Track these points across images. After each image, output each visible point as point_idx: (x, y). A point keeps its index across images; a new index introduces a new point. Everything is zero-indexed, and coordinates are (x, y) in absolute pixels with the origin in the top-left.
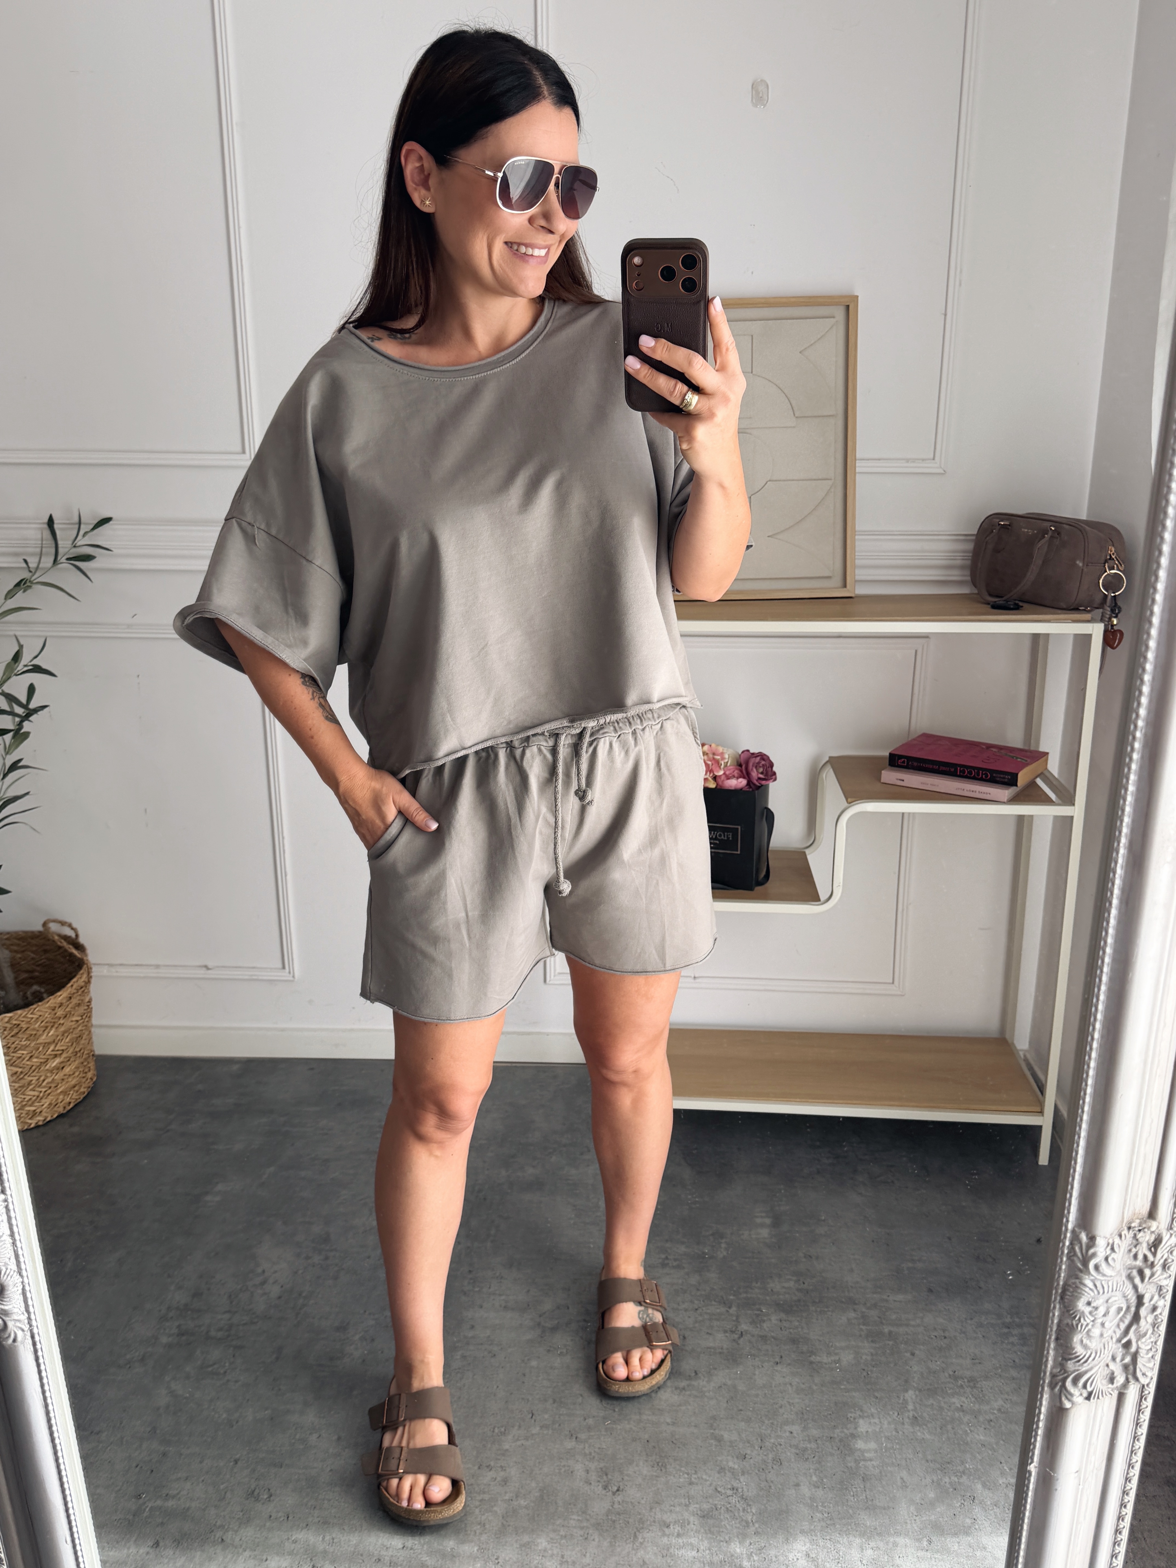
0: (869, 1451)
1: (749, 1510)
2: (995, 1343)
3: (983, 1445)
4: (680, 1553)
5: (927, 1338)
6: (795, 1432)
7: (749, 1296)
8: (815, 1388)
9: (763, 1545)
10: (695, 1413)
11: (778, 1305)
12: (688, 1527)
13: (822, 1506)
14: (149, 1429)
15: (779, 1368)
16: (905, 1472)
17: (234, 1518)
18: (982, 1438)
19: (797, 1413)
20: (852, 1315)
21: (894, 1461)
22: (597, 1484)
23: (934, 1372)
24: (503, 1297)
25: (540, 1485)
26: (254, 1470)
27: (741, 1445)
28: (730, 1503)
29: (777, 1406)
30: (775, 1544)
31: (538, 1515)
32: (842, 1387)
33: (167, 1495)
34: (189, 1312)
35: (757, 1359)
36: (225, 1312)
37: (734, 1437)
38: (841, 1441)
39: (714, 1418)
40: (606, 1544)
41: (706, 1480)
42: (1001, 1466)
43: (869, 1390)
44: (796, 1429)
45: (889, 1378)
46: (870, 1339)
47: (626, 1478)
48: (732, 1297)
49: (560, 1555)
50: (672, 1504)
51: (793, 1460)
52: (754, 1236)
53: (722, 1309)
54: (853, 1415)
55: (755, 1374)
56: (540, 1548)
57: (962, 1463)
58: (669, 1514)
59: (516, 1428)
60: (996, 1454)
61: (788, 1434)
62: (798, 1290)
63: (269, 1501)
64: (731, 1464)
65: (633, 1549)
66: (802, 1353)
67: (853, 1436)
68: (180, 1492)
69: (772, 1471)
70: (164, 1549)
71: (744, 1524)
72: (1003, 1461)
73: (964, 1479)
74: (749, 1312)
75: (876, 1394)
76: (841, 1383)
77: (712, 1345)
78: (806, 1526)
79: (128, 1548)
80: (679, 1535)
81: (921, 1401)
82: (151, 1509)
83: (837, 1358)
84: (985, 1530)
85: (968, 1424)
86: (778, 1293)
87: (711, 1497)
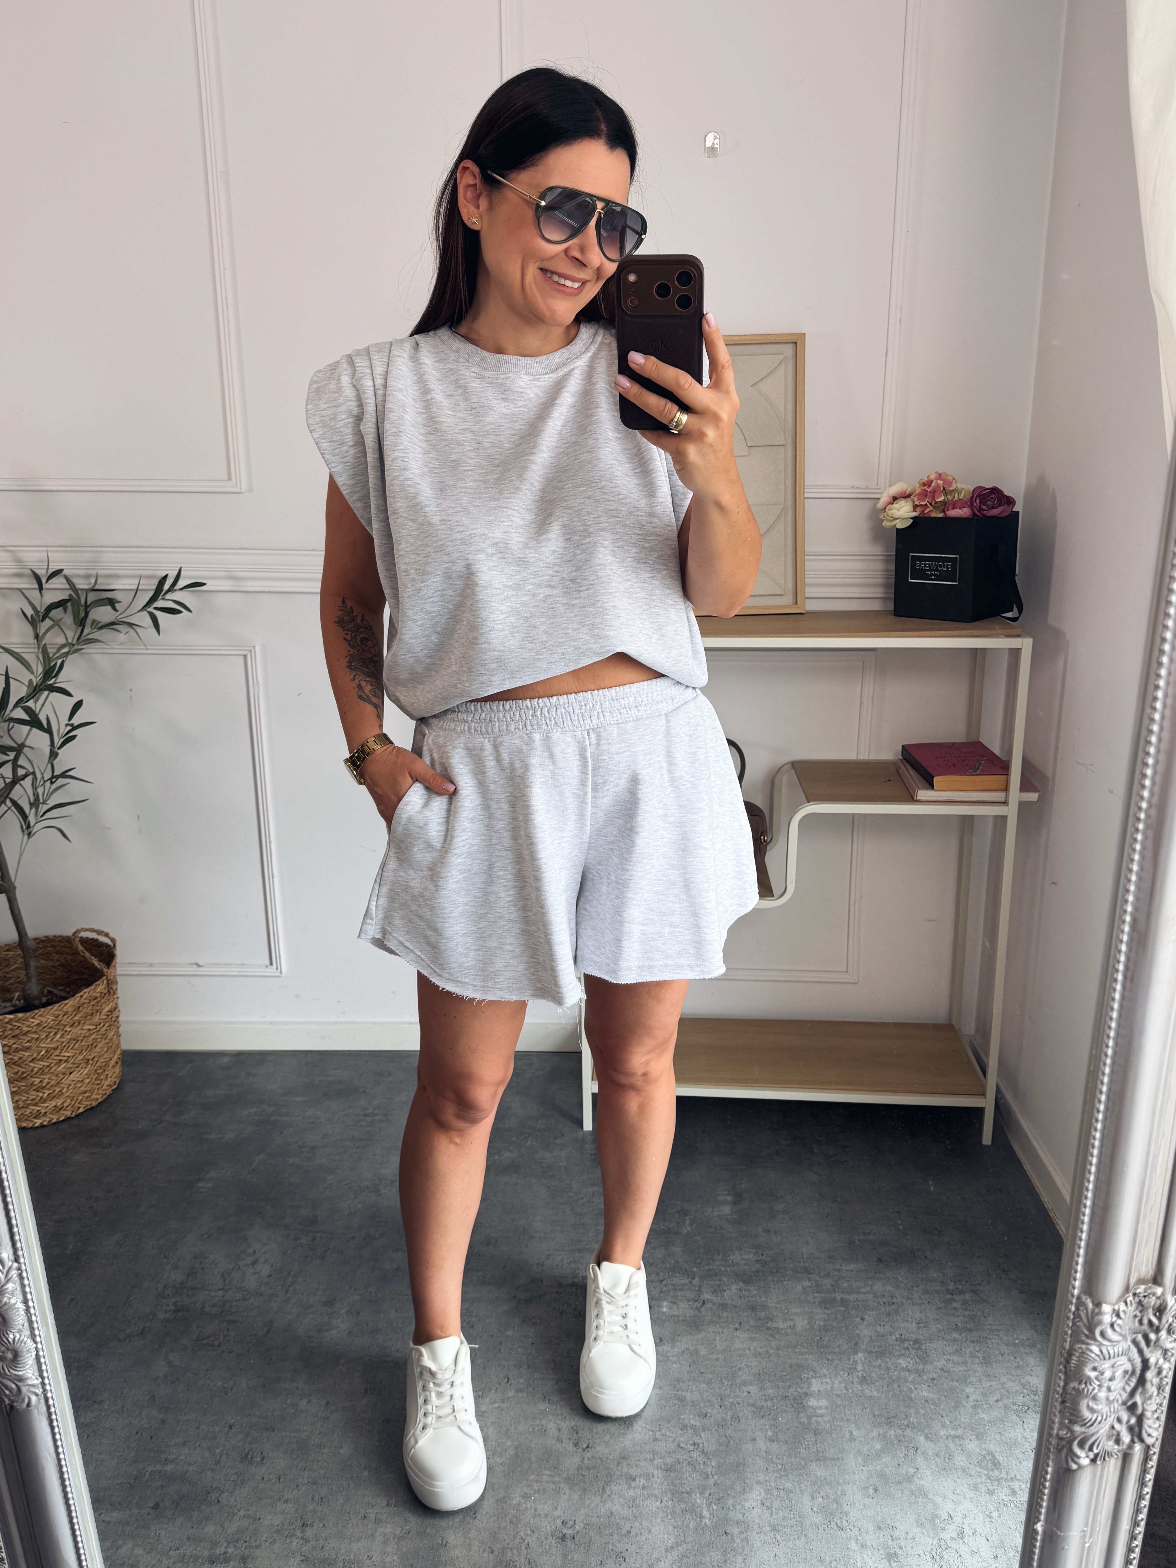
0: (820, 1408)
1: (709, 1464)
2: (939, 1308)
3: (926, 1401)
4: (645, 1504)
5: (876, 1304)
6: (752, 1392)
7: (711, 1267)
8: (771, 1351)
9: (721, 1495)
11: (737, 1275)
12: (653, 1480)
13: (776, 1458)
14: (148, 1398)
15: (738, 1333)
16: (853, 1426)
17: (229, 1480)
18: (925, 1394)
19: (754, 1375)
20: (807, 1284)
21: (844, 1416)
22: (568, 1442)
23: (882, 1336)
24: (481, 1273)
25: (515, 1443)
26: (247, 1435)
27: (702, 1405)
28: (691, 1457)
29: (736, 1369)
30: (733, 1494)
31: (513, 1471)
32: (798, 1350)
33: (166, 1460)
34: (185, 1290)
35: (717, 1326)
36: (219, 1289)
37: (696, 1396)
38: (794, 1399)
40: (576, 1497)
41: (671, 1437)
42: (942, 1419)
43: (821, 1353)
44: (753, 1389)
45: (840, 1341)
46: (823, 1306)
47: (595, 1436)
48: (695, 1269)
49: (533, 1509)
50: (638, 1458)
51: (750, 1417)
52: (716, 1213)
53: (686, 1281)
54: (806, 1376)
55: (715, 1340)
56: (515, 1502)
57: (907, 1417)
58: (635, 1468)
59: (493, 1391)
60: (938, 1408)
61: (745, 1394)
62: (758, 1261)
63: (262, 1464)
64: (692, 1422)
65: (601, 1501)
66: (760, 1319)
67: (806, 1394)
68: (178, 1456)
69: (731, 1428)
70: (164, 1510)
71: (705, 1476)
72: (944, 1415)
73: (908, 1432)
74: (710, 1283)
75: (828, 1356)
76: (795, 1347)
77: (675, 1313)
78: (761, 1477)
79: (130, 1510)
80: (644, 1488)
81: (870, 1362)
82: (152, 1473)
83: (792, 1324)
84: (927, 1479)
85: (913, 1382)
86: (738, 1264)
87: (674, 1452)
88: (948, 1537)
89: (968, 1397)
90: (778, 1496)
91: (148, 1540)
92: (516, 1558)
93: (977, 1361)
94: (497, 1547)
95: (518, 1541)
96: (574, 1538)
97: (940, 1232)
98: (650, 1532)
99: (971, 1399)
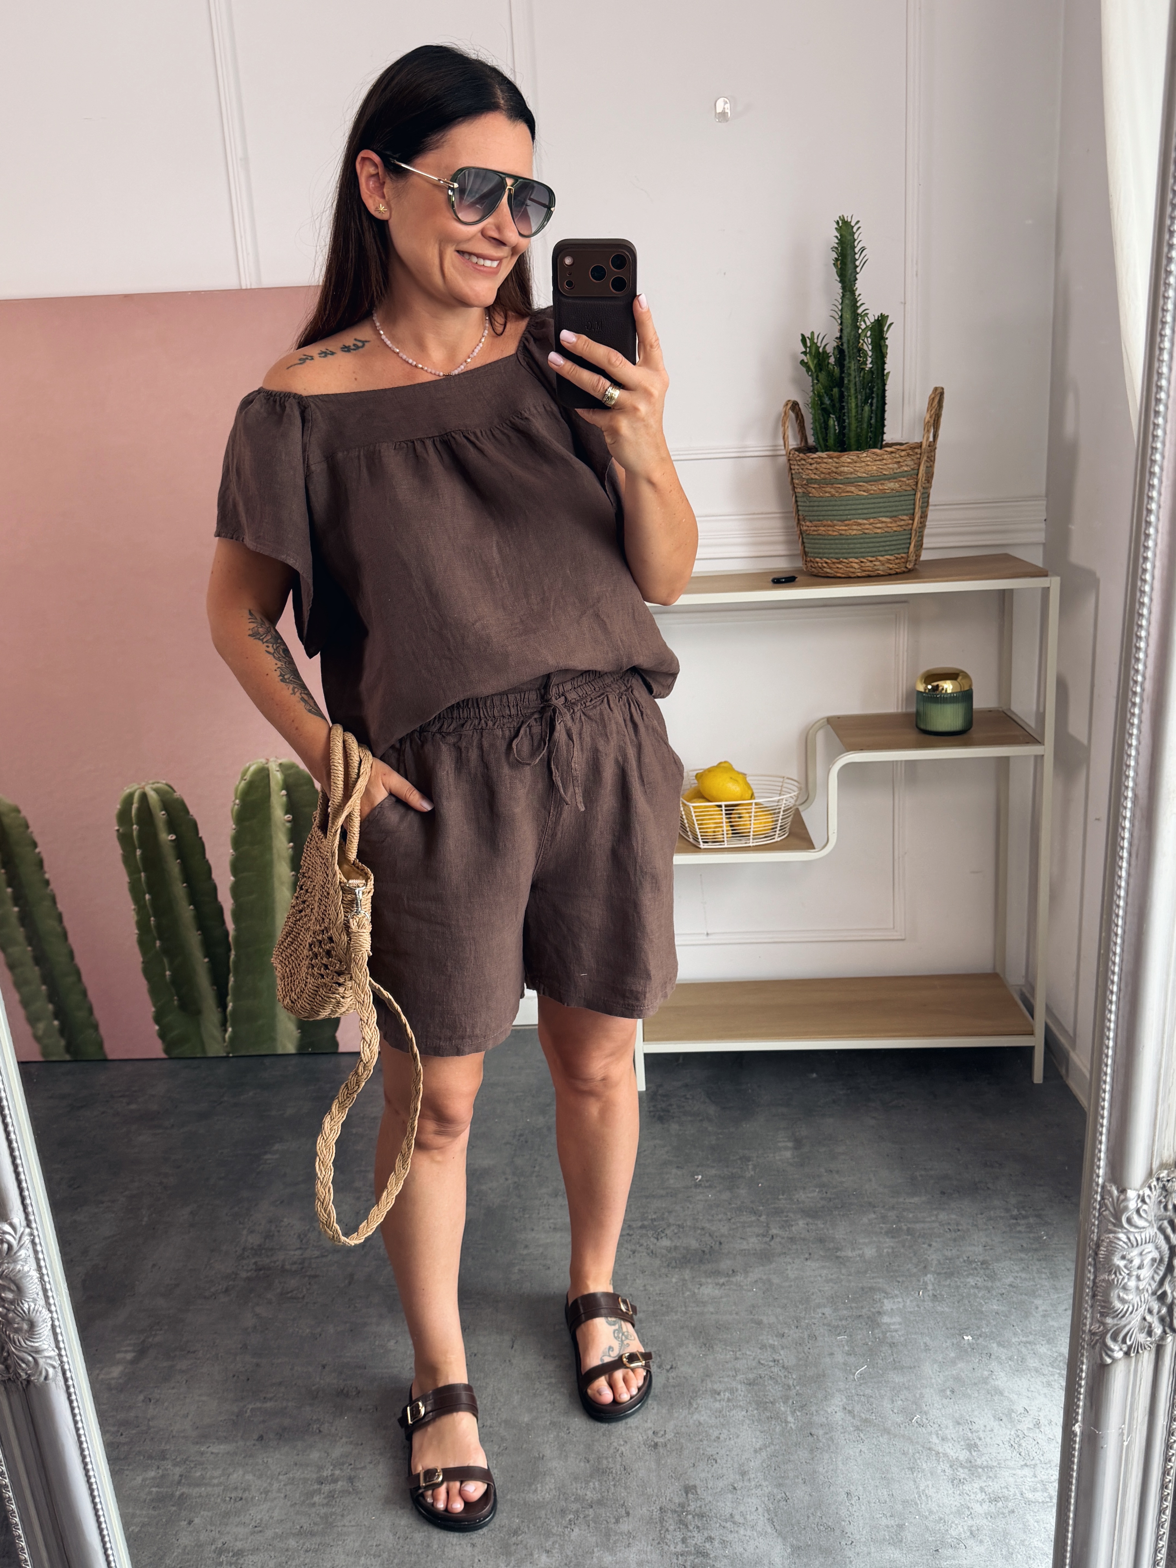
0: (894, 1324)
1: (790, 1377)
2: (1004, 1232)
3: (997, 1313)
4: (731, 1414)
5: (942, 1232)
6: (827, 1314)
7: (776, 1206)
8: (842, 1277)
9: (804, 1403)
10: (735, 1303)
11: (804, 1211)
12: (737, 1393)
13: (855, 1369)
14: (240, 1346)
15: (808, 1263)
16: (927, 1338)
17: (328, 1412)
18: (995, 1307)
19: (827, 1299)
20: (873, 1216)
21: (917, 1330)
23: (950, 1259)
24: (552, 1221)
26: (341, 1373)
27: (779, 1326)
28: (772, 1372)
29: (809, 1294)
30: (815, 1401)
32: (868, 1275)
33: (265, 1397)
34: (263, 1251)
35: (788, 1257)
36: (297, 1249)
37: (773, 1320)
38: (868, 1318)
39: (754, 1307)
40: (664, 1411)
41: (750, 1355)
42: (1013, 1328)
43: (892, 1277)
44: (828, 1311)
45: (909, 1266)
46: (890, 1235)
47: (677, 1358)
48: (761, 1208)
50: (721, 1376)
51: (827, 1335)
52: (777, 1158)
53: (753, 1218)
54: (878, 1297)
55: (787, 1269)
57: (979, 1328)
58: (718, 1384)
60: (1008, 1319)
61: (820, 1315)
62: (822, 1198)
63: (358, 1397)
64: (771, 1342)
65: (689, 1413)
66: (829, 1249)
67: (879, 1313)
68: (277, 1394)
69: (809, 1345)
70: (269, 1441)
71: (787, 1387)
72: (1015, 1324)
73: (981, 1340)
74: (778, 1219)
75: (898, 1279)
76: (866, 1272)
77: (746, 1247)
78: (842, 1385)
79: (237, 1442)
80: (729, 1400)
81: (939, 1282)
82: (252, 1410)
83: (861, 1252)
84: (1002, 1379)
85: (983, 1297)
86: (803, 1202)
87: (755, 1368)
88: (1025, 1427)
89: (1037, 1308)
90: (858, 1402)
91: (257, 1467)
92: (611, 1465)
93: (1044, 1276)
94: (592, 1457)
95: (611, 1451)
96: (666, 1446)
97: (1000, 1165)
98: (738, 1437)
99: (1040, 1309)
